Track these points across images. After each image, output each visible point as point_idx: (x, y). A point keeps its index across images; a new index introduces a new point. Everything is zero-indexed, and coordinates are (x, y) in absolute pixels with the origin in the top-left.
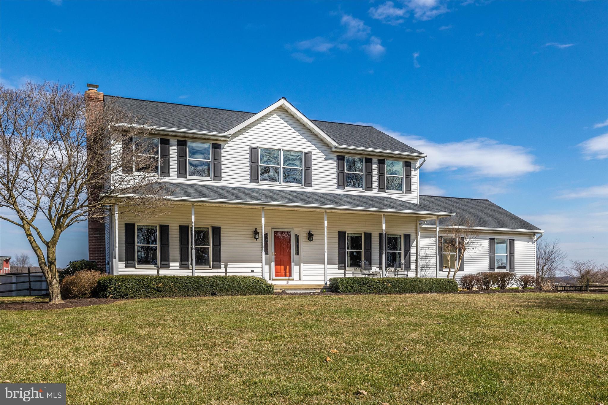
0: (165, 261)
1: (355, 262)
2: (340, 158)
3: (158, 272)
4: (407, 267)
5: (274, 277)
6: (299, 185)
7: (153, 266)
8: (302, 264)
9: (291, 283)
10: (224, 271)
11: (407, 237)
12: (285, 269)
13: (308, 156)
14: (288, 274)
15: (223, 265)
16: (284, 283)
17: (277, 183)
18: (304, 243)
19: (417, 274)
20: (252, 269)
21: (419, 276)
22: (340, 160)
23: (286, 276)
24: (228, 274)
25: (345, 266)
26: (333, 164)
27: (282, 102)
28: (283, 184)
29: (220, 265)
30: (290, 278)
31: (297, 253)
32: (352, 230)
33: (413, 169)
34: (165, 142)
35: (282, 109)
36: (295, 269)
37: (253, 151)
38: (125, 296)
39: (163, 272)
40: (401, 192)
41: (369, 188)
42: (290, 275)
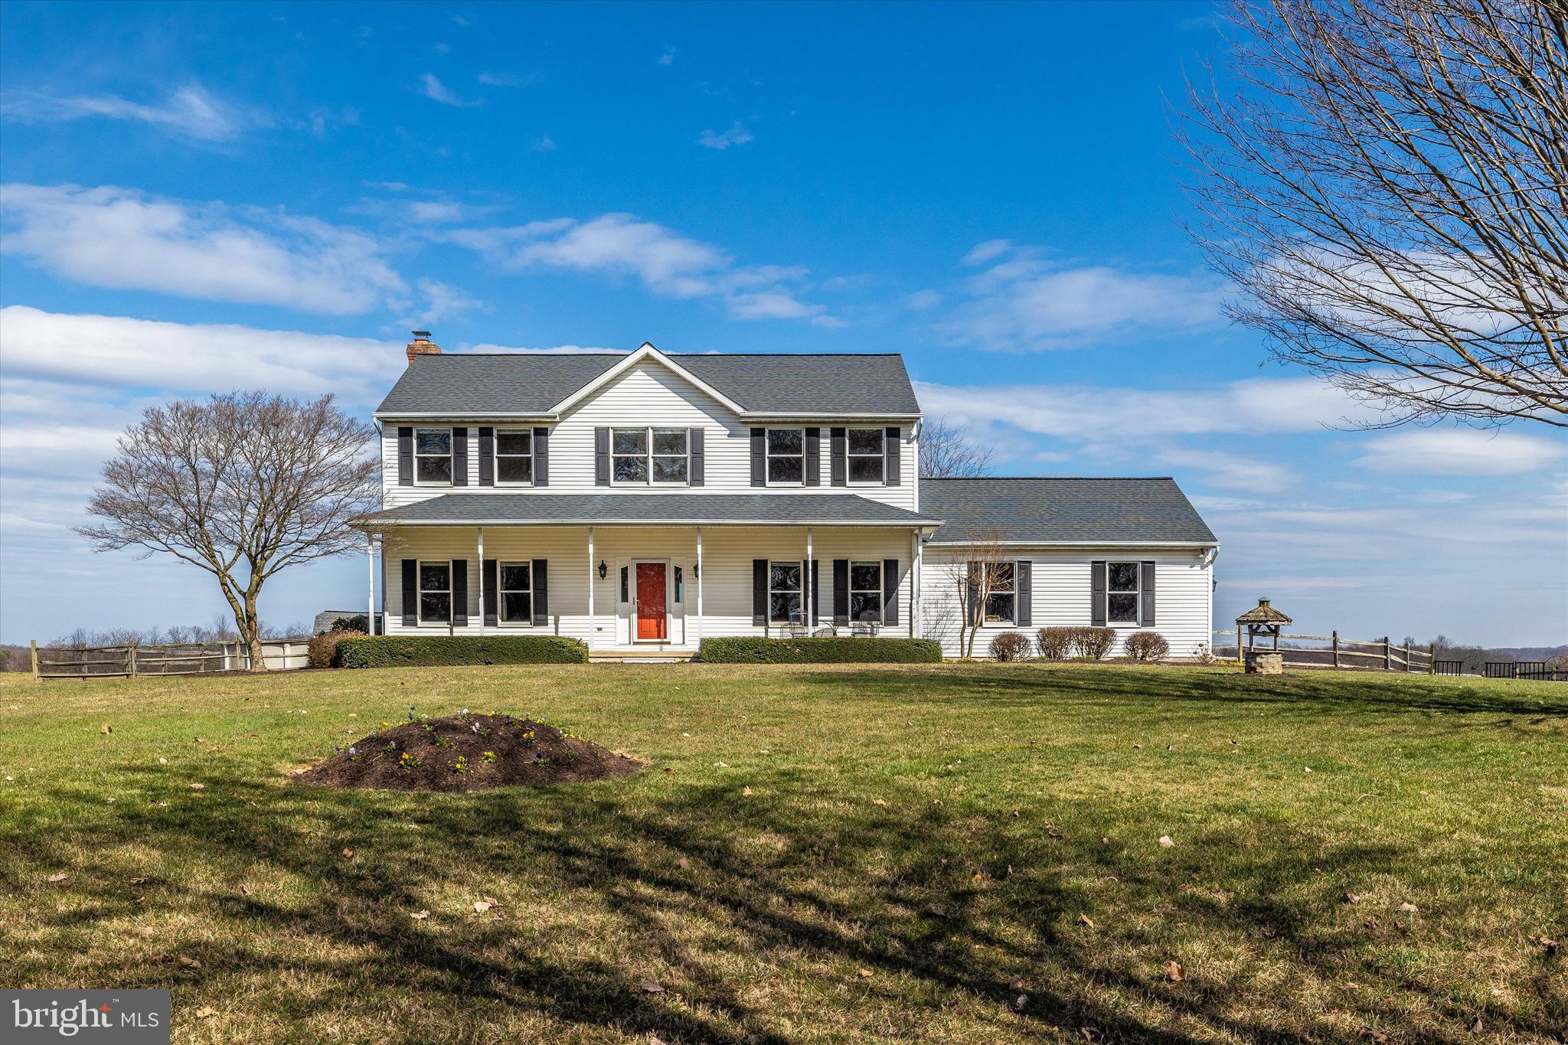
0: (462, 612)
1: (784, 611)
2: (757, 433)
3: (451, 632)
4: (892, 620)
5: (636, 640)
6: (684, 484)
7: (444, 624)
8: (686, 616)
9: (666, 647)
10: (554, 630)
11: (891, 566)
12: (658, 626)
13: (698, 435)
14: (662, 633)
15: (551, 619)
16: (656, 648)
17: (644, 484)
18: (690, 581)
19: (911, 633)
20: (600, 626)
21: (915, 636)
22: (757, 435)
23: (659, 637)
24: (560, 635)
25: (766, 620)
26: (744, 444)
27: (647, 349)
28: (652, 483)
29: (547, 620)
30: (665, 640)
31: (677, 600)
32: (777, 555)
33: (903, 441)
34: (461, 433)
35: (648, 358)
36: (673, 624)
37: (601, 434)
38: (363, 665)
39: (459, 632)
40: (879, 484)
41: (814, 480)
42: (665, 637)
